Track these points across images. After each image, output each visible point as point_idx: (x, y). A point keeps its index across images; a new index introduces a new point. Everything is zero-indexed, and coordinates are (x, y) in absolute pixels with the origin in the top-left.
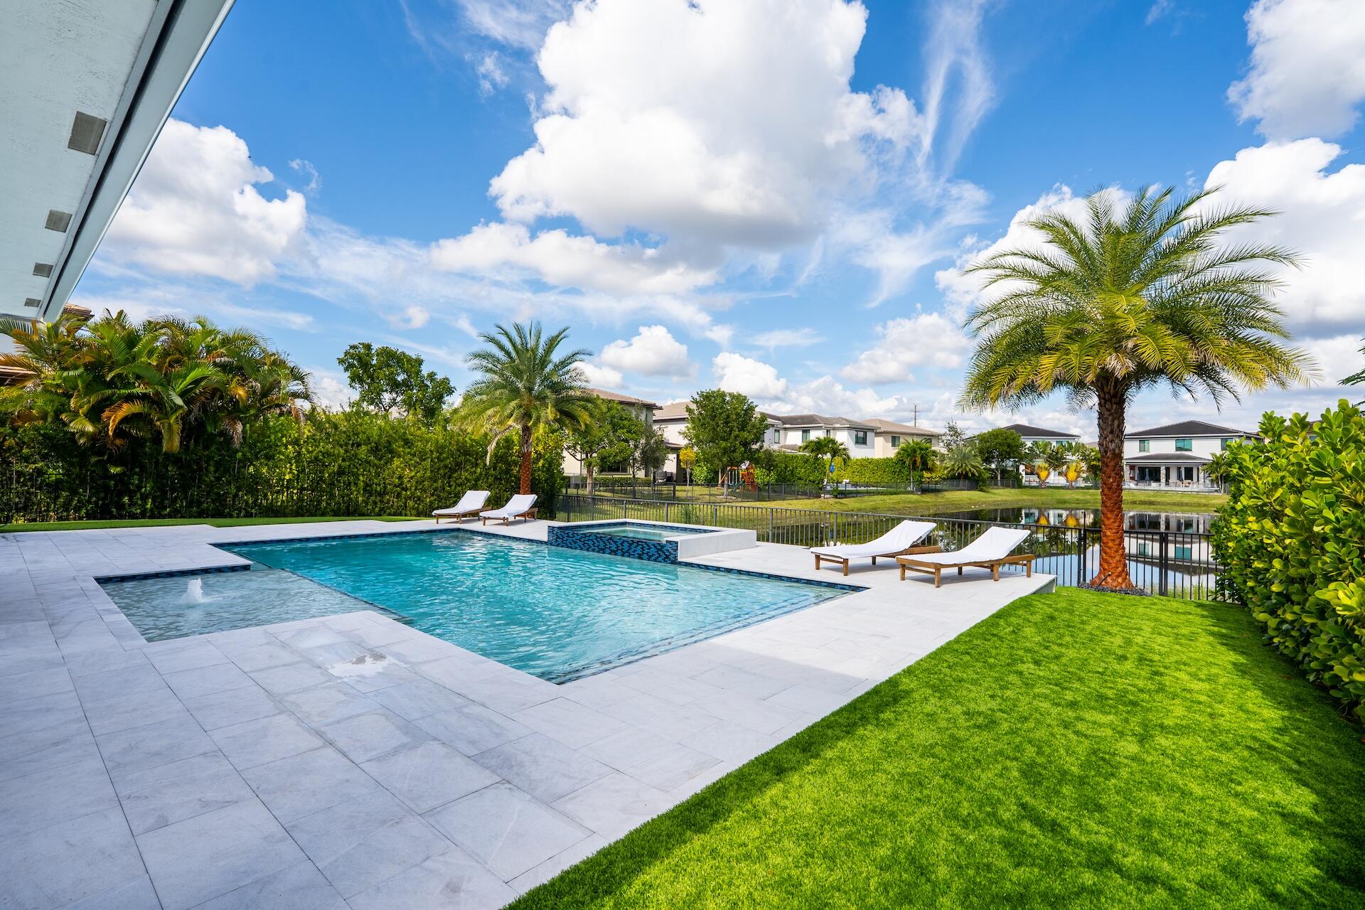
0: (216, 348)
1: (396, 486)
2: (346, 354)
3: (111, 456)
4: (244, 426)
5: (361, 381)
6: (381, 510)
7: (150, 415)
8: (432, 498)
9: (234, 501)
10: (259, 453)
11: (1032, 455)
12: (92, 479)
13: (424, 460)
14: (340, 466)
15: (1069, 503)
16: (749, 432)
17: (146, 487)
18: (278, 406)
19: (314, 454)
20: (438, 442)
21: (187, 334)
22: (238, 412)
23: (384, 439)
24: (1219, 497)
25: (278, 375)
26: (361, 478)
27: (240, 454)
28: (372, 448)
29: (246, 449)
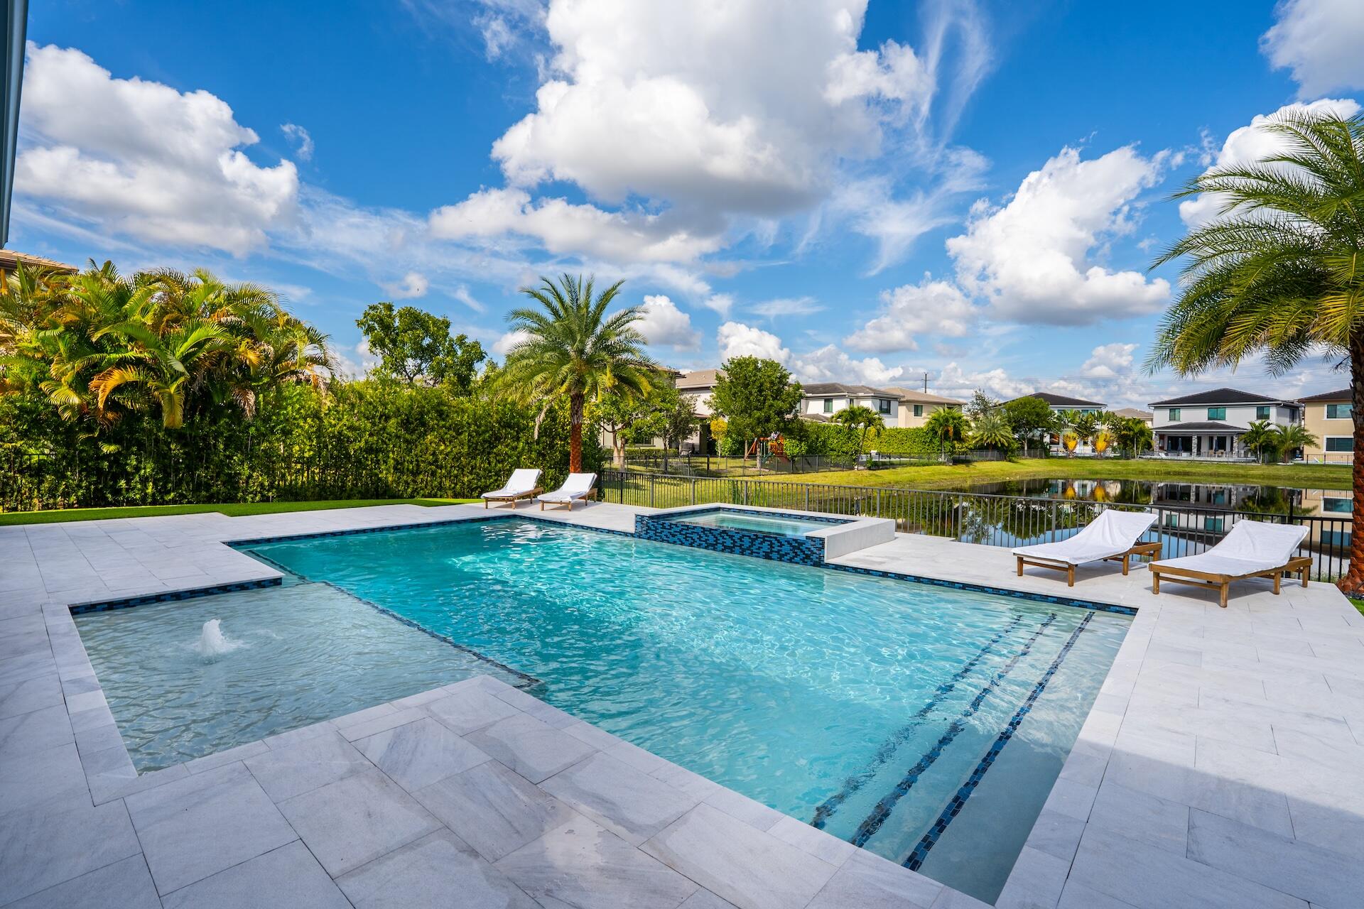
0: (220, 306)
1: (430, 464)
2: (366, 315)
3: (102, 433)
4: (257, 395)
5: (383, 345)
6: (415, 491)
7: (147, 383)
8: (471, 477)
9: (247, 483)
10: (274, 427)
11: (1061, 425)
12: (81, 460)
13: (461, 434)
14: (367, 442)
15: (1101, 474)
16: (784, 401)
17: (145, 468)
18: (293, 373)
19: (338, 428)
20: (475, 413)
21: (187, 289)
22: (249, 380)
23: (416, 410)
24: (1257, 468)
25: (294, 336)
26: (391, 455)
27: (253, 429)
28: (402, 421)
29: (259, 423)
